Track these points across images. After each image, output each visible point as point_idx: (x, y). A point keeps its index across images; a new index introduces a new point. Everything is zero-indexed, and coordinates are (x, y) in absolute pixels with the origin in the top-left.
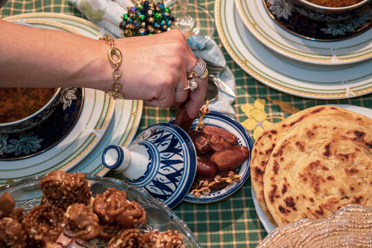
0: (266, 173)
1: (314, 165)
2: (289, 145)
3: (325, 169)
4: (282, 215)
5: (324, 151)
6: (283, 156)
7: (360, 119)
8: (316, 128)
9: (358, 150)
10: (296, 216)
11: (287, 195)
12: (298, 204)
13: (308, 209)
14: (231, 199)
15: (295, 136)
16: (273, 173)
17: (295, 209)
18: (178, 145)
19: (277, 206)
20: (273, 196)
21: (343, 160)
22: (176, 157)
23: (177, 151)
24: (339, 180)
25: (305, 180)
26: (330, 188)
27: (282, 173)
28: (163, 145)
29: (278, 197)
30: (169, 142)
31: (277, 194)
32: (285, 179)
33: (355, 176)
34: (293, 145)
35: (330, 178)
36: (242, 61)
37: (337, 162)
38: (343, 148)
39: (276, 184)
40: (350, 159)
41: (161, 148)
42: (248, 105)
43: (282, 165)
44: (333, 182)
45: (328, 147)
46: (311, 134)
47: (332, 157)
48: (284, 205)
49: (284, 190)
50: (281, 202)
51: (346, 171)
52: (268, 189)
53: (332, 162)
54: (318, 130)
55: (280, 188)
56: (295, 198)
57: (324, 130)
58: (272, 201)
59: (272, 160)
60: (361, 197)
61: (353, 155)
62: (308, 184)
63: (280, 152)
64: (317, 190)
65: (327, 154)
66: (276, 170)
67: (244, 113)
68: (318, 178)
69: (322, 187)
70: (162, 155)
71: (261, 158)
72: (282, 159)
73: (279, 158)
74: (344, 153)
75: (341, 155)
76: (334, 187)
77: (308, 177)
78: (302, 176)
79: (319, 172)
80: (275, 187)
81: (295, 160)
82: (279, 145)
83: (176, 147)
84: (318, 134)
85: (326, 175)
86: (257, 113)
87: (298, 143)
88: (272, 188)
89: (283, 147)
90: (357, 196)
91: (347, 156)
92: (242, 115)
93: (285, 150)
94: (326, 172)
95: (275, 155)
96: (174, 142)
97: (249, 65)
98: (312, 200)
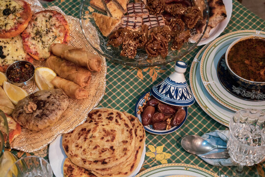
0: (129, 121)
1: (113, 139)
2: (130, 138)
3: (108, 141)
4: (110, 112)
5: (114, 148)
6: (128, 132)
7: (110, 175)
8: (125, 154)
9: (100, 157)
10: (105, 116)
11: (114, 120)
12: (107, 121)
13: (102, 122)
14: (135, 104)
15: (131, 144)
16: (126, 123)
17: (107, 118)
18: (168, 96)
19: (114, 113)
20: (119, 115)
21: (103, 149)
22: (164, 92)
23: (166, 94)
24: (99, 140)
25: (112, 131)
26: (100, 135)
27: (123, 126)
28: (173, 90)
29: (117, 116)
30: (173, 94)
31: (118, 117)
32: (120, 125)
33: (93, 147)
34: (128, 140)
35: (102, 138)
36: (188, 167)
37: (105, 147)
38: (107, 154)
39: (121, 120)
40: (100, 151)
41: (172, 88)
42: (169, 157)
43: (126, 129)
44: (100, 138)
45: (114, 150)
46: (125, 149)
47: (109, 148)
48: (112, 116)
49: (116, 121)
50: (114, 116)
51: (99, 146)
52: (123, 116)
53: (107, 145)
54: (123, 154)
55: (119, 120)
56: (110, 121)
57: (121, 156)
58: (117, 113)
59: (131, 127)
60: (85, 141)
61: (100, 153)
62: (109, 130)
63: (130, 132)
64: (104, 130)
65: (112, 148)
66: (126, 125)
67: (167, 153)
68: (107, 135)
69: (103, 133)
70: (169, 86)
71: (136, 125)
72: (127, 131)
73: (129, 130)
74: (105, 152)
75: (106, 151)
76: (98, 137)
77: (112, 132)
78: (114, 131)
79: (109, 138)
80: (121, 119)
81: (123, 135)
82: (134, 135)
83: (168, 95)
84: (122, 153)
85: (106, 139)
86: (161, 157)
87: (127, 142)
88: (122, 117)
89: (131, 135)
90: (87, 140)
91: (103, 152)
92: (167, 151)
93: (129, 135)
94: (106, 140)
95: (131, 130)
96: (171, 97)
97: (184, 168)
98: (103, 125)
